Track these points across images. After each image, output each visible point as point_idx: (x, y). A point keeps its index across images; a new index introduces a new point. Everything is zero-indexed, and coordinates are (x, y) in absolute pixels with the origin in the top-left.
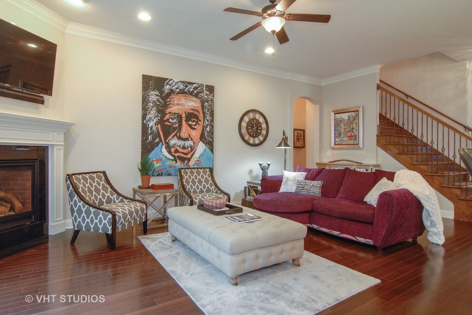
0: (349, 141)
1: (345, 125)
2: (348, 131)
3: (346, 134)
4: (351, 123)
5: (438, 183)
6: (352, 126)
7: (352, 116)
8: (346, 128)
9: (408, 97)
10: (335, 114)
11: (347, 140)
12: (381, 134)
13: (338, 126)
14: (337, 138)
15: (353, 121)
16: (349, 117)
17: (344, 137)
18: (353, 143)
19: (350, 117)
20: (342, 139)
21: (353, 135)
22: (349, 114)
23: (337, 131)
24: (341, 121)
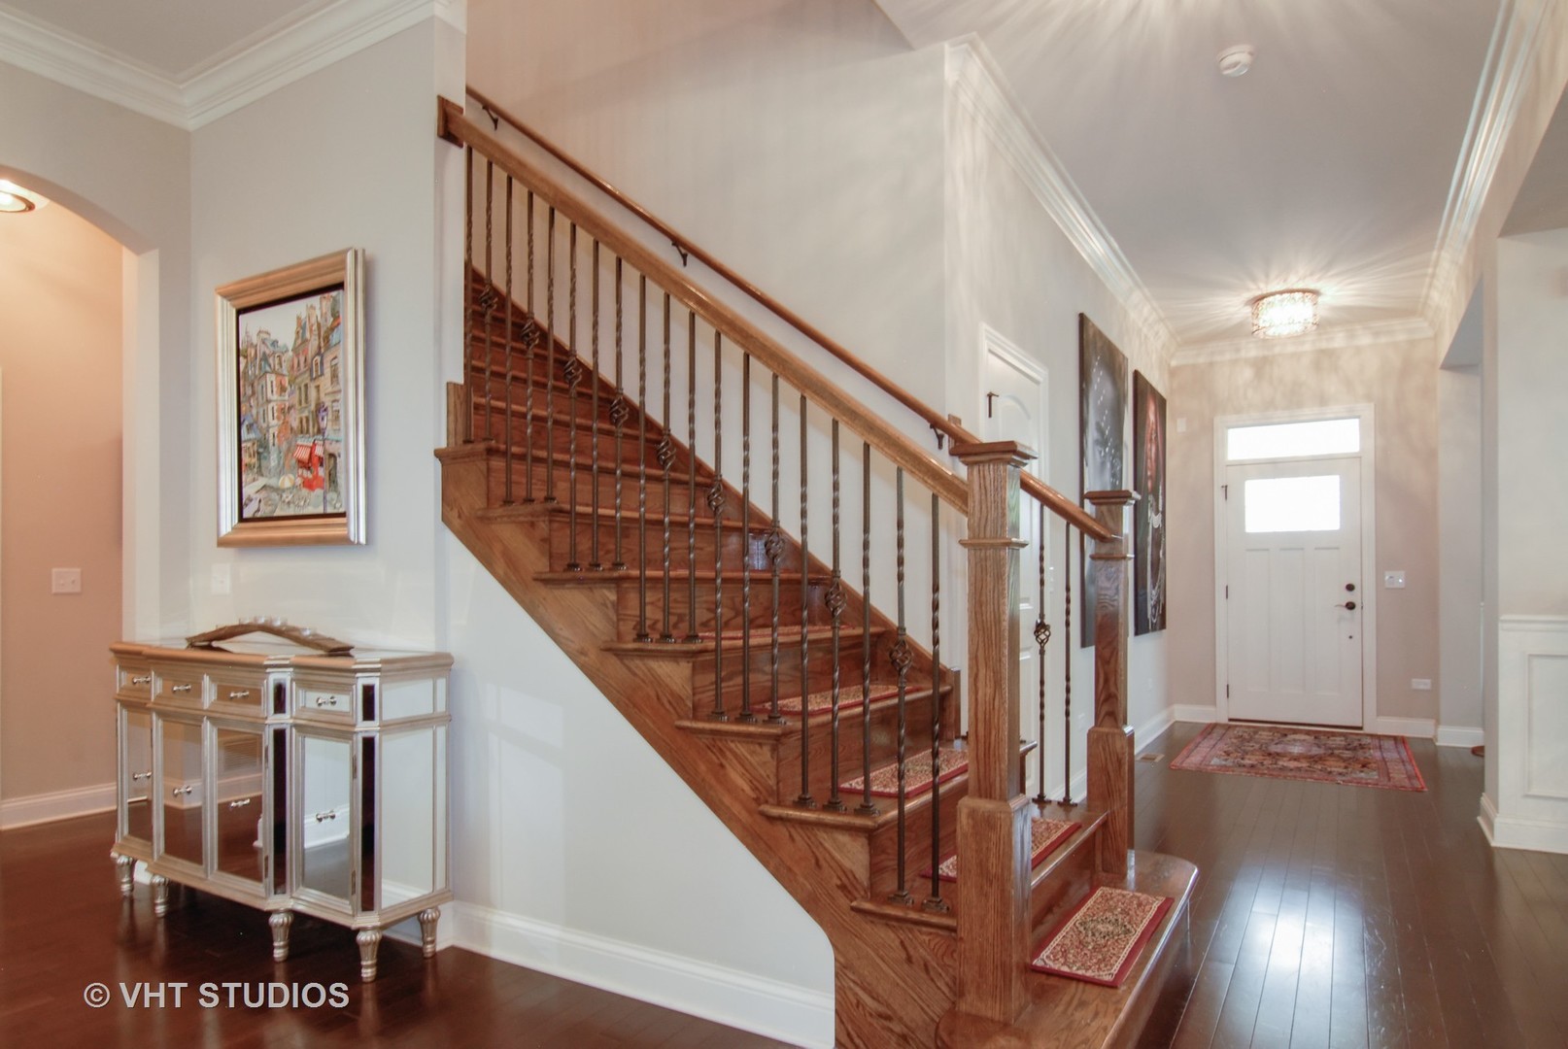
0: (305, 491)
1: (283, 389)
2: (295, 424)
3: (289, 450)
4: (311, 370)
5: (747, 788)
6: (318, 387)
7: (313, 320)
8: (290, 408)
9: (690, 258)
10: (240, 312)
11: (294, 486)
12: (467, 442)
13: (253, 393)
14: (251, 477)
15: (318, 358)
16: (301, 327)
17: (281, 473)
18: (320, 510)
19: (303, 328)
20: (273, 482)
21: (319, 451)
22: (299, 307)
23: (250, 427)
24: (265, 358)
